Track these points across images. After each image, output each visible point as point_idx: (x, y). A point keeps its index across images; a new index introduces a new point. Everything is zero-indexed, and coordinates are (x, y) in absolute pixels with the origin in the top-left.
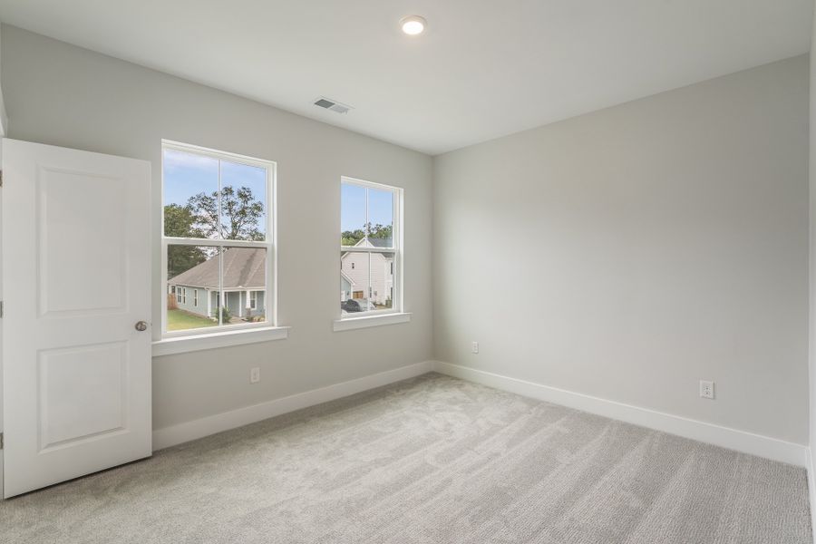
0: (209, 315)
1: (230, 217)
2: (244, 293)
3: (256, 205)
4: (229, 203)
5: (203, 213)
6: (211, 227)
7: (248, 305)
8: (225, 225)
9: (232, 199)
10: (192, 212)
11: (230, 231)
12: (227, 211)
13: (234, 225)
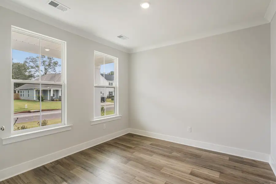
0: (35, 99)
1: (44, 67)
2: (50, 90)
3: (55, 62)
4: (43, 61)
5: (32, 64)
6: (35, 70)
7: (52, 95)
8: (42, 70)
9: (45, 59)
10: (27, 64)
11: (44, 72)
12: (43, 64)
13: (46, 69)
